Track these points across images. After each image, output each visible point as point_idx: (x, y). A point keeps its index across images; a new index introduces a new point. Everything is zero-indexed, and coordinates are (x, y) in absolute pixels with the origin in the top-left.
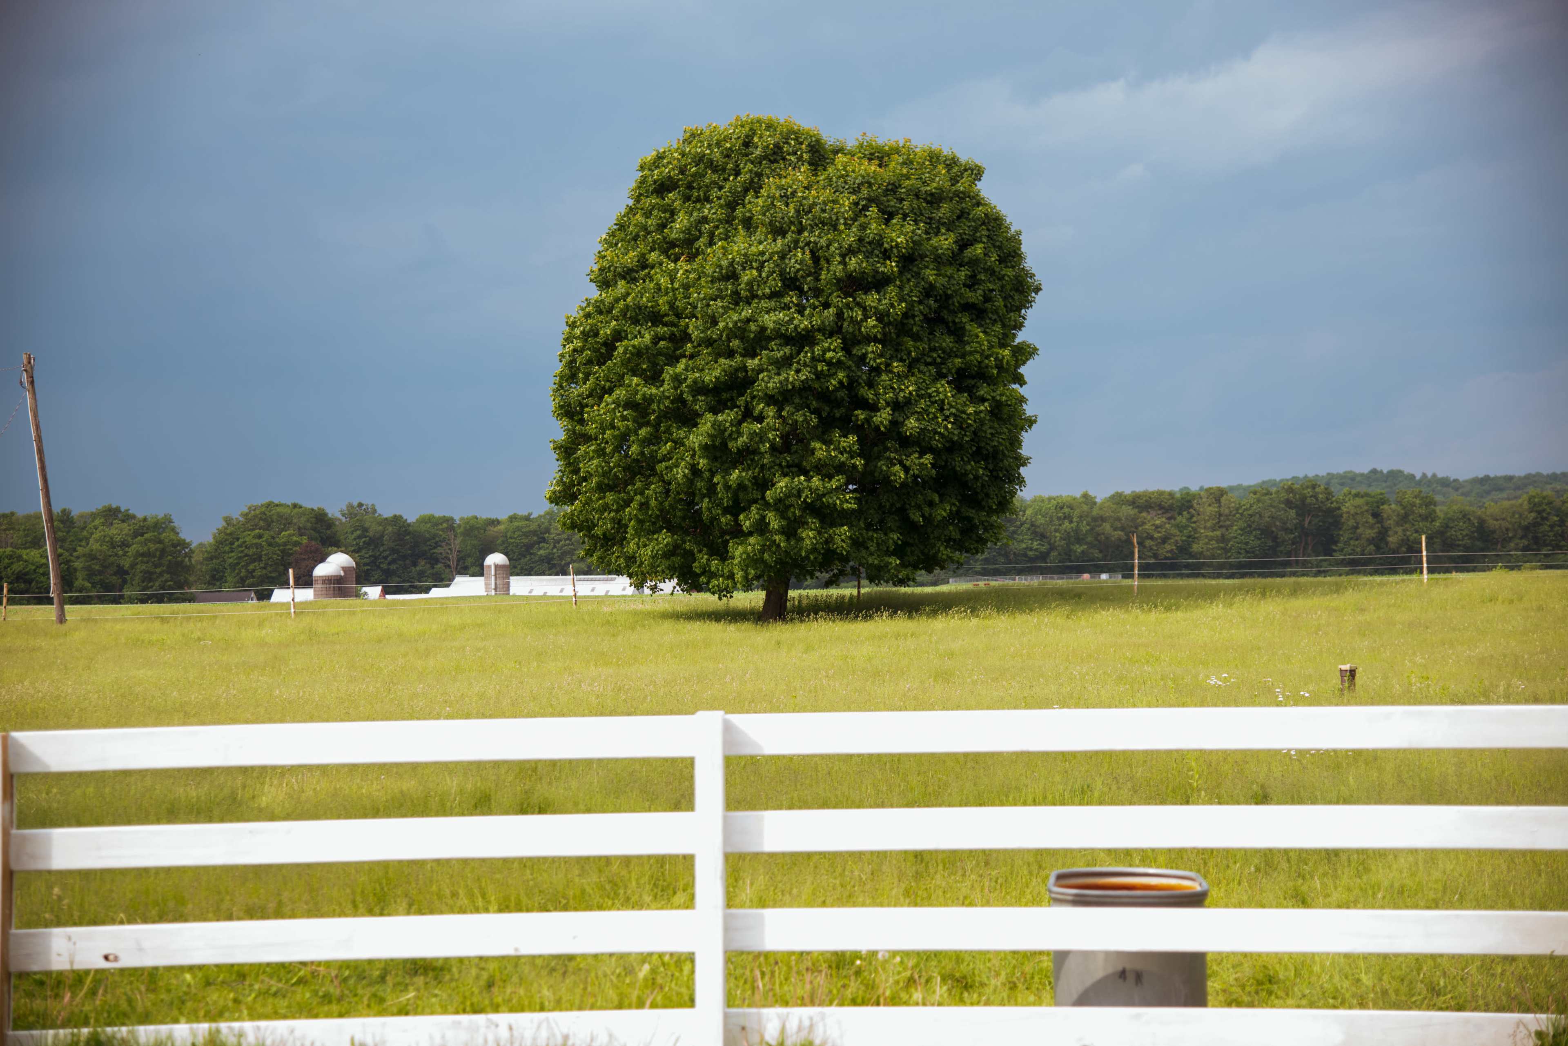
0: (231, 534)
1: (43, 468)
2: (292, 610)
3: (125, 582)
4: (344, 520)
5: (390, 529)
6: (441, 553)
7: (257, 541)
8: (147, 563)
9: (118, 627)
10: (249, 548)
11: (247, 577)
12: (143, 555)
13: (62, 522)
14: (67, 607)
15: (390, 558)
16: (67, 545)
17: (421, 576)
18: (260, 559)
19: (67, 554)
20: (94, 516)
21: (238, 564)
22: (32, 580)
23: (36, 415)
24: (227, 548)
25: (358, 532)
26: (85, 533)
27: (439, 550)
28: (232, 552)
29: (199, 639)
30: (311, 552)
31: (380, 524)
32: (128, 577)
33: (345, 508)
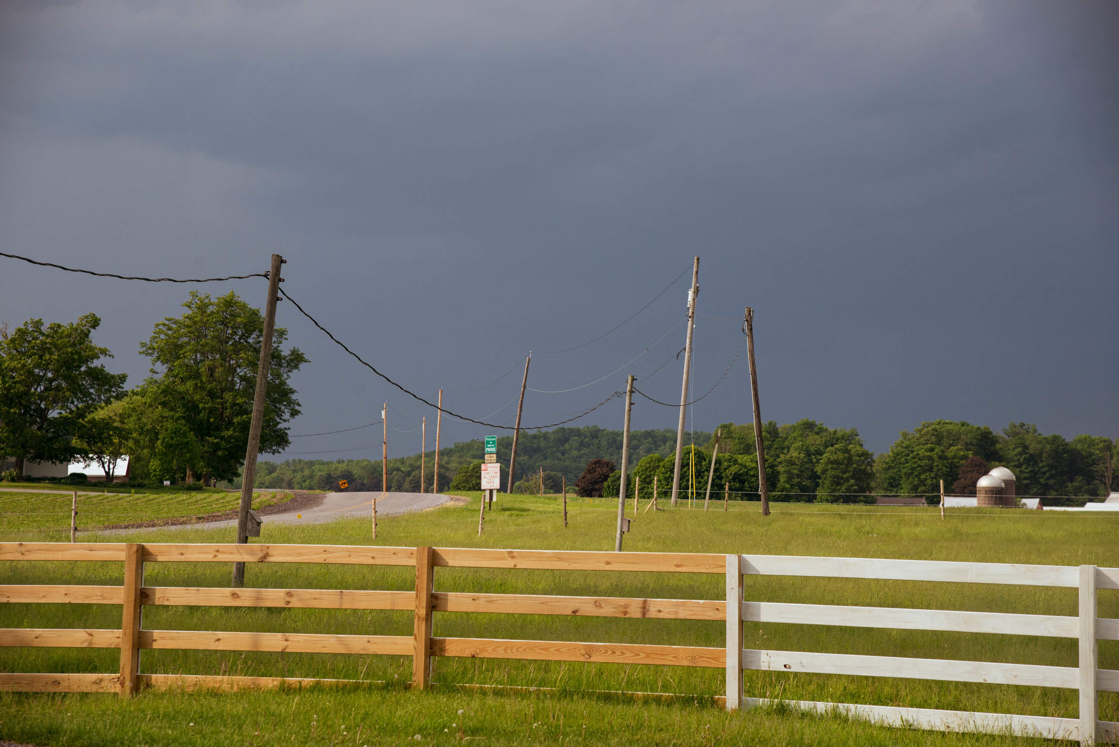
0: (906, 447)
1: (756, 395)
2: (942, 514)
3: (817, 485)
4: (1007, 438)
5: (1048, 447)
6: (1097, 471)
7: (928, 454)
8: (836, 469)
9: (807, 520)
10: (921, 460)
11: (919, 485)
12: (832, 463)
13: (769, 433)
14: (771, 504)
15: (1047, 475)
16: (772, 452)
17: (1077, 491)
18: (931, 470)
19: (772, 459)
20: (793, 429)
21: (912, 473)
22: (745, 480)
23: (752, 355)
24: (903, 460)
25: (1020, 449)
26: (786, 443)
27: (1094, 468)
28: (907, 463)
29: (868, 533)
30: (976, 466)
31: (1039, 443)
32: (820, 481)
33: (1008, 427)
